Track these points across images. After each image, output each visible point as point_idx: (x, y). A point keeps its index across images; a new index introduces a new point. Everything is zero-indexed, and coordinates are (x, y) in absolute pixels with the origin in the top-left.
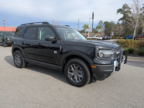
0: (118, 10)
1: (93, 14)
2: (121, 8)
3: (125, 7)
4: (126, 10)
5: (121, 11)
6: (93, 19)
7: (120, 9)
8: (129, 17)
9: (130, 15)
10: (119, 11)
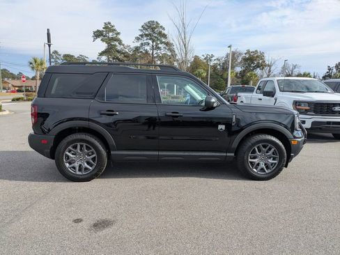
0: (94, 33)
1: (49, 35)
2: (101, 29)
3: (108, 27)
4: (111, 35)
5: (102, 35)
6: (49, 46)
7: (98, 31)
8: (118, 52)
9: (119, 47)
10: (98, 34)
